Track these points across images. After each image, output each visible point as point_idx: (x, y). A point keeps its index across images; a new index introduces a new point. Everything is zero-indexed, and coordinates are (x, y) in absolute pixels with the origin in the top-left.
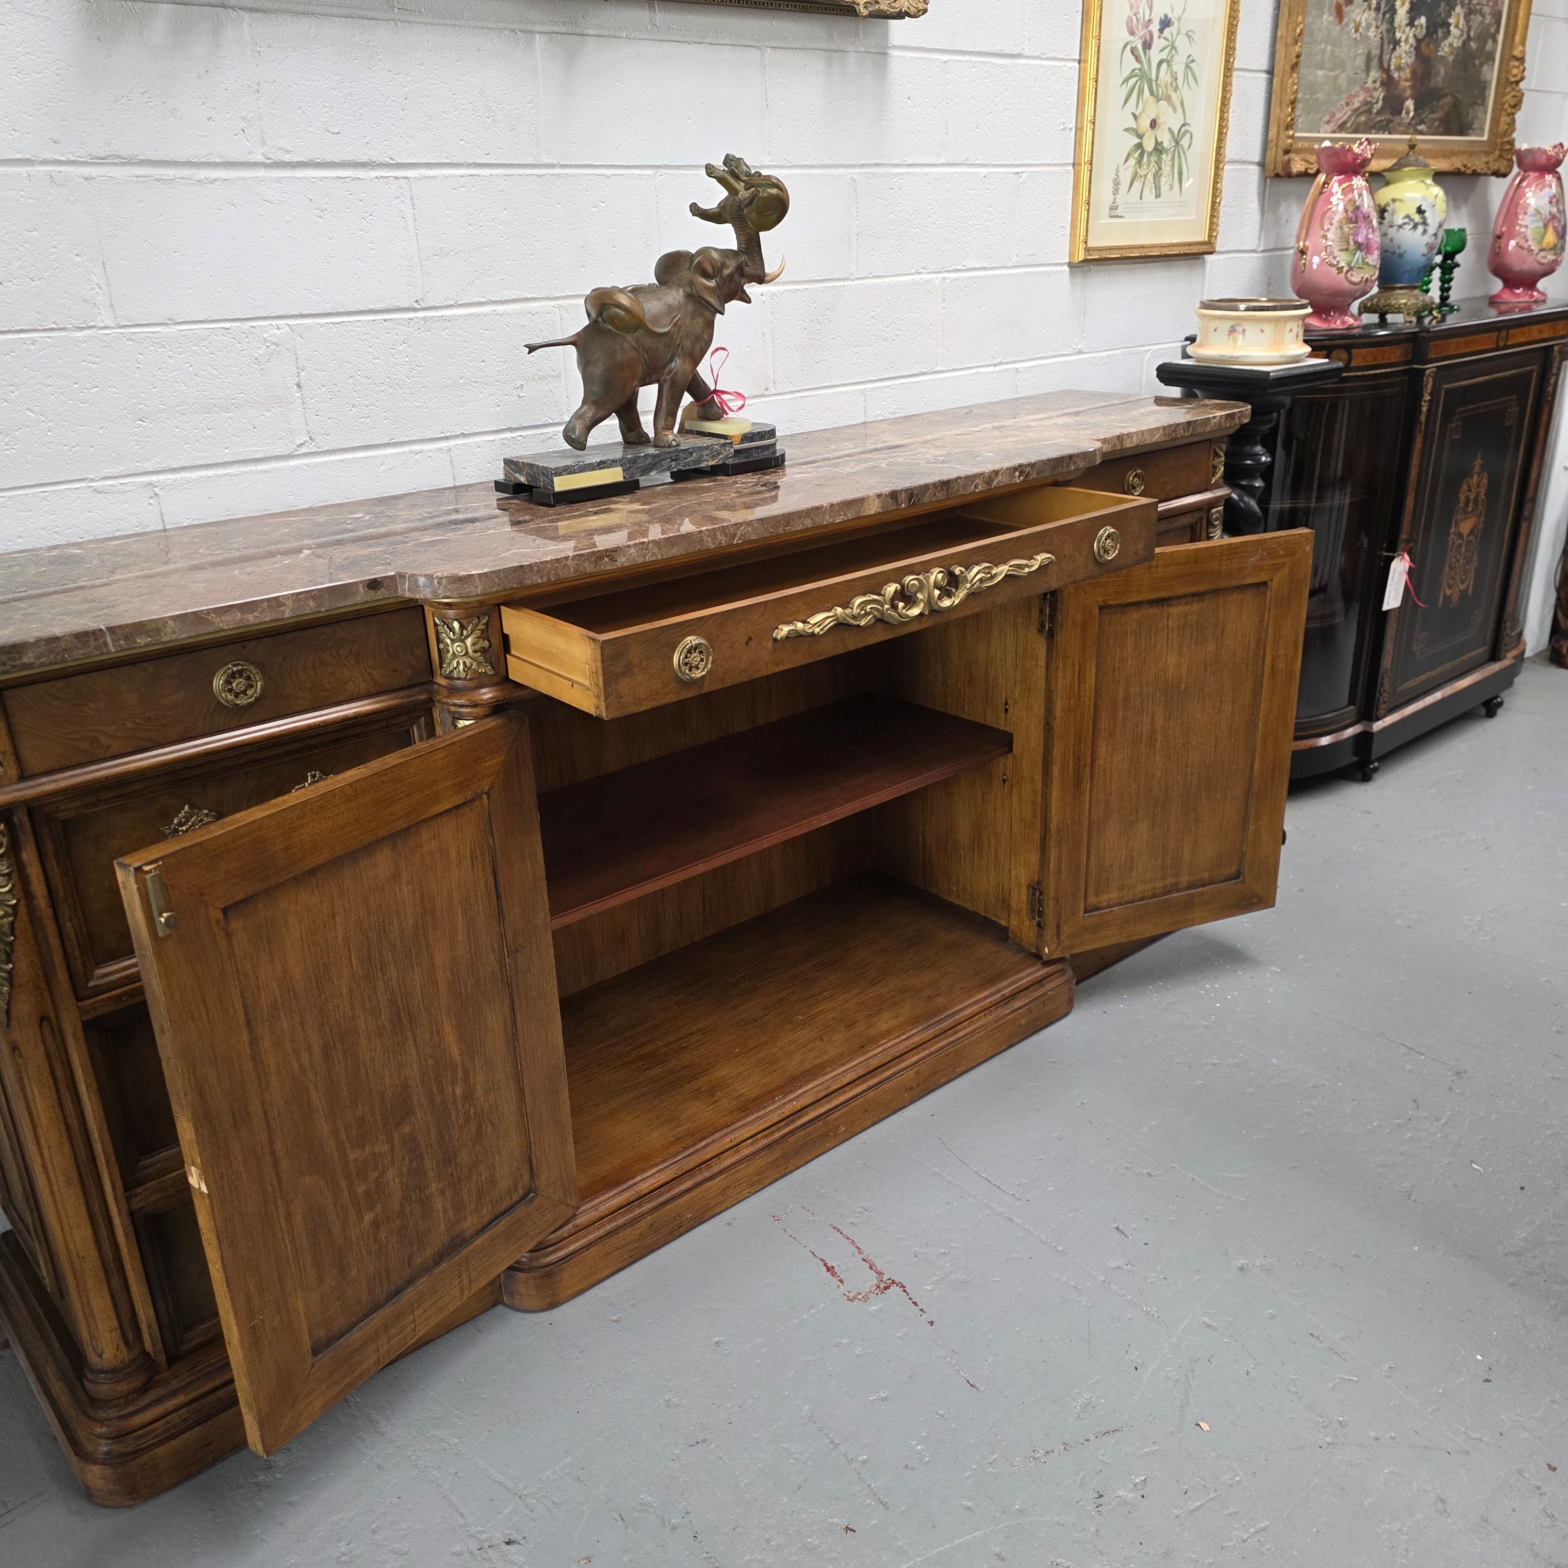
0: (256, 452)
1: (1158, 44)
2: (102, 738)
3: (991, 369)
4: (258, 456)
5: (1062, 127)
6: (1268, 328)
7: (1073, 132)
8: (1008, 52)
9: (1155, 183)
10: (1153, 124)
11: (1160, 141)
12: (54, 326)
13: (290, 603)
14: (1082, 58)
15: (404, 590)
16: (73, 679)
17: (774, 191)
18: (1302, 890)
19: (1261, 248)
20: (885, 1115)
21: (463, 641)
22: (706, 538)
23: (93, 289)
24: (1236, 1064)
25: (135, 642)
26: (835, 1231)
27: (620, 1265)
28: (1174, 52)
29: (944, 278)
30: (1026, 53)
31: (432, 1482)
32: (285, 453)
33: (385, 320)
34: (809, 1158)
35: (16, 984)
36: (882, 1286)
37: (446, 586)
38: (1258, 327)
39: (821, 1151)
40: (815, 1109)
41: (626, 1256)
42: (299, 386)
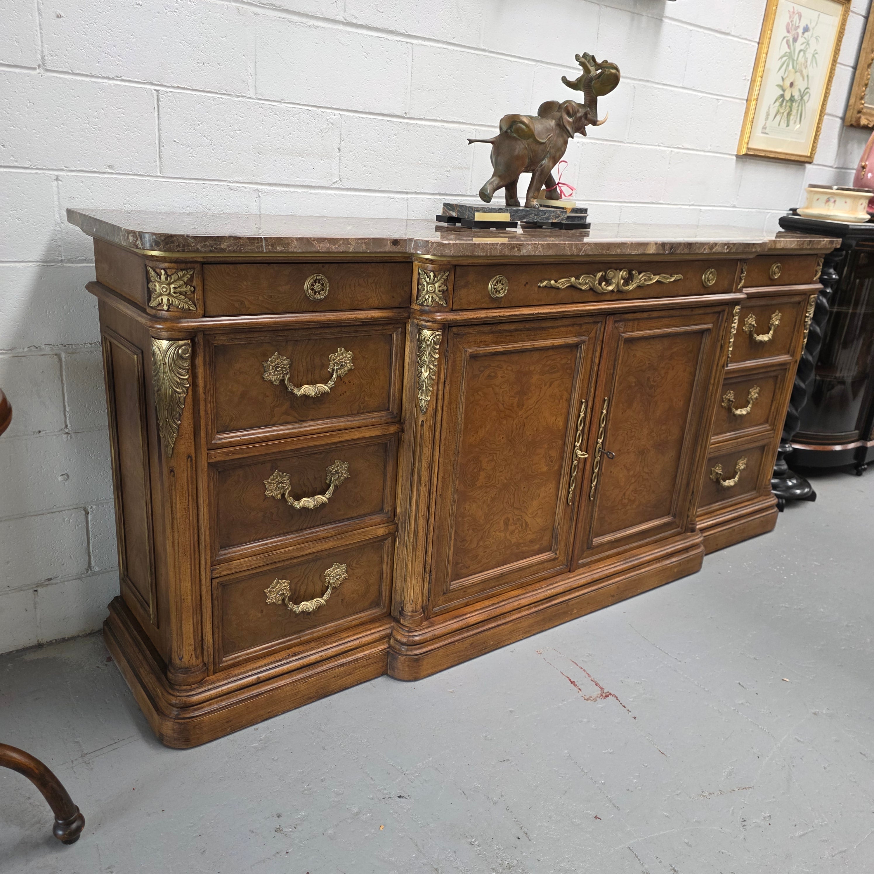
0: (312, 182)
1: (801, 40)
2: (246, 303)
3: (687, 207)
4: (313, 185)
5: (744, 78)
6: (849, 201)
7: (749, 82)
8: (723, 30)
9: (787, 118)
10: (792, 85)
11: (793, 95)
12: (225, 92)
13: (353, 244)
14: (761, 41)
15: (410, 248)
16: (238, 266)
17: (613, 71)
18: (828, 526)
19: (835, 166)
20: (598, 608)
21: (434, 284)
22: (567, 248)
23: (248, 75)
24: (800, 609)
25: (276, 249)
26: (574, 663)
27: (453, 664)
28: (808, 46)
29: (672, 151)
30: (732, 33)
31: (354, 760)
32: (326, 186)
33: (388, 121)
34: (556, 624)
35: (180, 434)
36: (604, 695)
37: (435, 248)
38: (843, 200)
39: (562, 622)
40: (562, 597)
41: (457, 659)
42: (339, 149)
